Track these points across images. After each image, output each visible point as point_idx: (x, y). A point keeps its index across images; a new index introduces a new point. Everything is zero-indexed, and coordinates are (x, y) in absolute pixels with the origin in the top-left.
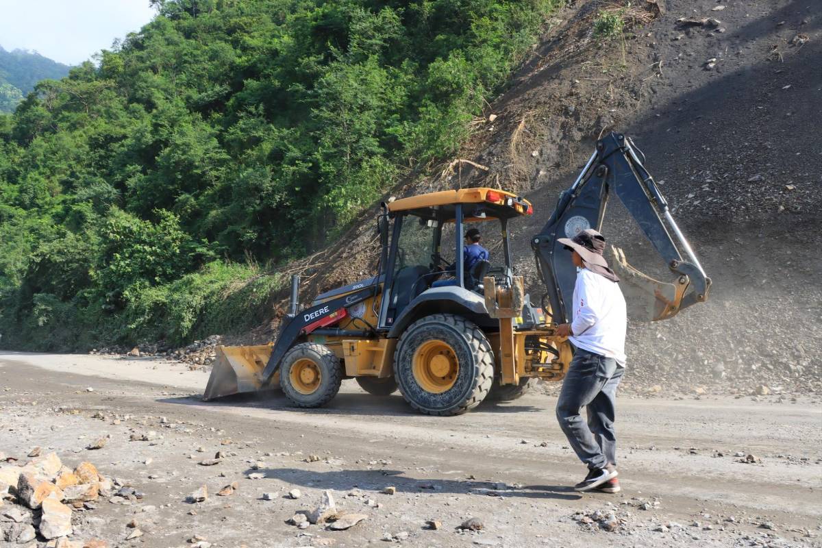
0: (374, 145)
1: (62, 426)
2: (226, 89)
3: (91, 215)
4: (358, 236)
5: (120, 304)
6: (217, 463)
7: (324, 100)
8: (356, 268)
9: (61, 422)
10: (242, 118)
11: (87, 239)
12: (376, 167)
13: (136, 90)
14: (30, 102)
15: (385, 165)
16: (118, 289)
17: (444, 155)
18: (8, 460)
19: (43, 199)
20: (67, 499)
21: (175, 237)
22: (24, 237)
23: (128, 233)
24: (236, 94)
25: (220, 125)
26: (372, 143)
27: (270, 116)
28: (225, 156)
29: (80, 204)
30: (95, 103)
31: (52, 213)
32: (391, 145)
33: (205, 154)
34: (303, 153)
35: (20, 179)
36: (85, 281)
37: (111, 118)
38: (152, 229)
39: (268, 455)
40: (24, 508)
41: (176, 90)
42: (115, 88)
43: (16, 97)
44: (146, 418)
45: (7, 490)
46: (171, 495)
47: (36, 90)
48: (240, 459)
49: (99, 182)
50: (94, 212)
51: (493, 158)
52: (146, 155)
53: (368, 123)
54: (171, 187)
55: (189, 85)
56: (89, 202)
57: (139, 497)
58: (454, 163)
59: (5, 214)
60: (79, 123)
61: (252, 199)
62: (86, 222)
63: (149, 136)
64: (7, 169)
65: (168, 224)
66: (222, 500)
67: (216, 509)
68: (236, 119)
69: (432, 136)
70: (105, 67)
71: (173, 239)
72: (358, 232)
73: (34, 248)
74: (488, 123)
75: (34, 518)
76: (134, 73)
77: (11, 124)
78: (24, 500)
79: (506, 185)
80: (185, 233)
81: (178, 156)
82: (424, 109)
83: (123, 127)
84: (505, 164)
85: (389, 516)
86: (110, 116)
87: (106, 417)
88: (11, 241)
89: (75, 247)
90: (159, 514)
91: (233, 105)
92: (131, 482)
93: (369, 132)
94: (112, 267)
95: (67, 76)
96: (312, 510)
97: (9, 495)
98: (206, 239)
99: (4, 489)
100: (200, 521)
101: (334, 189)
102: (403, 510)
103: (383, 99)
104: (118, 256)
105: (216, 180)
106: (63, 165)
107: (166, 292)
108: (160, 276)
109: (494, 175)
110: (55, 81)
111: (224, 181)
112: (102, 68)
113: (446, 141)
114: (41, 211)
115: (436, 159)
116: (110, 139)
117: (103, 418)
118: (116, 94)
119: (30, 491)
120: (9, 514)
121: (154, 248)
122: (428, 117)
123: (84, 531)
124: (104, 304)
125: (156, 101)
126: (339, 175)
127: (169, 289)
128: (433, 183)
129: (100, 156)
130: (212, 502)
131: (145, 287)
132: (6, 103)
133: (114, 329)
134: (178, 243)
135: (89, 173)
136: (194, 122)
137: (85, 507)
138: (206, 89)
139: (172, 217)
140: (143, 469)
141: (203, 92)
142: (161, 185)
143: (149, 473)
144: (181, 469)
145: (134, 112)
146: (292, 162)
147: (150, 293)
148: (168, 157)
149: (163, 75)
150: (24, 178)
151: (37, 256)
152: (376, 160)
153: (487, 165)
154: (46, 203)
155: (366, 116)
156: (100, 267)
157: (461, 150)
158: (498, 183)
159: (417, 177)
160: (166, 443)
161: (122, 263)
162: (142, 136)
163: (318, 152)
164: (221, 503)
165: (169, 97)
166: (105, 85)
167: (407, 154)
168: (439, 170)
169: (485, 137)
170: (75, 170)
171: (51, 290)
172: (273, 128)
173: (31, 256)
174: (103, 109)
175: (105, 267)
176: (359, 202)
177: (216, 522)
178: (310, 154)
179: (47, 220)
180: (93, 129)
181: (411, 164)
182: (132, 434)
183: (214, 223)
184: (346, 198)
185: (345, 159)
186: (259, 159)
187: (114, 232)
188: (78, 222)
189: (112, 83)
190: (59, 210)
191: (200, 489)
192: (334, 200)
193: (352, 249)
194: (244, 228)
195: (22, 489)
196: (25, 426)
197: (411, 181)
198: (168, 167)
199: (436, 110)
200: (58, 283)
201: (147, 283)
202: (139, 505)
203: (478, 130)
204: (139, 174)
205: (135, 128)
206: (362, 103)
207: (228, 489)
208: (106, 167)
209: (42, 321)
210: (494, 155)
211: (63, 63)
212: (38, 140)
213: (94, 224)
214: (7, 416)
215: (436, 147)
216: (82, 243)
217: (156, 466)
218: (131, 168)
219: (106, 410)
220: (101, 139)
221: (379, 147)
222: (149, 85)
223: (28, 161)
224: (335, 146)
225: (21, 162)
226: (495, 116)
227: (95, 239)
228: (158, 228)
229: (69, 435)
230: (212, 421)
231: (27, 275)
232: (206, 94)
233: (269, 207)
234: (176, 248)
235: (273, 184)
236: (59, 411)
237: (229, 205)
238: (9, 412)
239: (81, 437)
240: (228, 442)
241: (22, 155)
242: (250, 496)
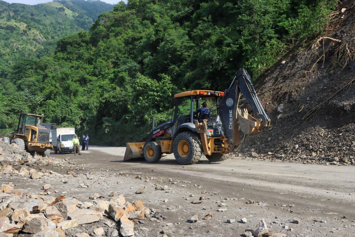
0: (272, 33)
1: (122, 182)
2: (191, 9)
3: (127, 78)
4: (265, 83)
5: (143, 122)
6: (200, 203)
7: (244, 10)
8: (265, 101)
9: (121, 179)
10: (200, 23)
11: (126, 90)
12: (273, 45)
13: (146, 14)
14: (97, 24)
15: (278, 43)
16: (142, 115)
17: (314, 35)
18: (100, 197)
19: (105, 71)
20: (130, 217)
21: (169, 87)
22: (96, 90)
23: (146, 86)
24: (197, 11)
25: (189, 28)
26: (271, 32)
27: (215, 22)
28: (193, 44)
29: (122, 73)
30: (126, 22)
31: (109, 78)
32: (281, 32)
33: (182, 44)
34: (233, 40)
35: (93, 62)
36: (126, 111)
37: (134, 29)
38: (158, 84)
39: (226, 199)
40: (112, 221)
41: (165, 12)
42: (135, 13)
43: (90, 22)
44: (162, 179)
45: (104, 212)
46: (179, 218)
47: (99, 18)
48: (212, 201)
49: (130, 62)
50: (129, 77)
51: (344, 34)
52: (152, 46)
53: (269, 21)
54: (166, 62)
55: (171, 9)
56: (126, 72)
57: (164, 219)
58: (320, 40)
59: (88, 80)
60: (119, 33)
61: (208, 66)
62: (125, 81)
63: (154, 36)
64: (88, 58)
65: (165, 81)
66: (206, 222)
67: (204, 226)
68: (197, 25)
69: (306, 25)
70: (130, 3)
71: (168, 88)
72: (265, 81)
73: (101, 96)
74: (341, 14)
75: (117, 226)
76: (144, 5)
77: (88, 36)
78: (112, 217)
79: (352, 49)
80: (173, 85)
81: (169, 45)
82: (301, 10)
83: (140, 33)
84: (351, 37)
85: (298, 235)
86: (134, 28)
87: (142, 178)
88: (91, 92)
89: (120, 94)
90: (175, 228)
91: (195, 18)
92: (159, 211)
93: (269, 26)
94: (139, 103)
95: (112, 10)
96: (255, 230)
97: (105, 214)
98: (185, 88)
99: (103, 211)
100: (196, 232)
101: (251, 58)
102: (305, 233)
103: (276, 7)
104: (141, 98)
105: (188, 57)
106: (113, 54)
107: (165, 115)
108: (162, 107)
109: (345, 44)
110: (106, 13)
111: (192, 57)
112: (128, 4)
113: (315, 27)
114: (104, 77)
115: (308, 38)
116: (134, 39)
117: (141, 178)
118: (136, 17)
119: (114, 213)
120: (106, 223)
121: (159, 93)
122: (303, 14)
123: (140, 234)
124: (135, 122)
125: (156, 18)
126: (253, 51)
127: (167, 114)
128: (307, 51)
129: (130, 48)
130: (201, 223)
131: (155, 113)
132: (85, 26)
133: (140, 134)
134: (170, 90)
135: (125, 57)
136: (175, 28)
137: (139, 222)
138: (181, 10)
139: (167, 77)
140: (164, 204)
141: (179, 12)
142: (161, 61)
143: (167, 206)
144: (183, 205)
145: (145, 25)
146: (228, 45)
147: (157, 116)
148: (164, 46)
149: (158, 5)
150: (95, 62)
151: (103, 99)
152: (273, 41)
153: (340, 39)
154: (106, 73)
155: (267, 17)
156: (133, 104)
157: (324, 31)
158: (347, 49)
159: (298, 49)
160: (174, 192)
161: (143, 102)
162: (150, 37)
163: (241, 39)
164: (205, 223)
165: (162, 16)
166: (130, 12)
167: (291, 37)
168: (311, 44)
169: (339, 22)
170: (118, 56)
171: (110, 116)
172: (217, 28)
173: (100, 99)
174: (130, 25)
175: (135, 104)
176: (265, 65)
177: (204, 233)
178: (237, 40)
179: (107, 81)
180: (126, 35)
181: (293, 42)
182: (156, 187)
183: (188, 79)
184: (258, 63)
185: (256, 41)
186: (210, 45)
187: (139, 86)
188: (121, 82)
189: (134, 11)
190: (112, 76)
191: (195, 216)
192: (251, 64)
193: (262, 90)
194: (204, 81)
195: (111, 212)
196: (105, 181)
197: (294, 52)
198: (164, 52)
199: (308, 10)
200: (113, 112)
201: (156, 111)
202: (165, 222)
203: (334, 19)
204: (149, 56)
205: (147, 33)
206: (264, 11)
207: (208, 217)
208: (133, 54)
209: (107, 130)
210: (344, 32)
211: (110, 3)
212: (101, 43)
213: (130, 83)
214: (96, 176)
215: (308, 31)
216: (124, 92)
217: (170, 203)
218: (146, 53)
219: (141, 174)
220: (130, 40)
221: (275, 34)
222: (152, 10)
223: (97, 53)
224: (250, 35)
225: (94, 54)
226: (345, 9)
227: (130, 89)
228: (160, 83)
229: (126, 187)
230: (195, 181)
231: (99, 109)
232: (181, 13)
233: (216, 70)
234: (170, 93)
235: (218, 57)
236: (119, 175)
237: (195, 70)
238: (97, 175)
239: (132, 188)
240: (205, 192)
241: (94, 50)
242: (220, 221)
